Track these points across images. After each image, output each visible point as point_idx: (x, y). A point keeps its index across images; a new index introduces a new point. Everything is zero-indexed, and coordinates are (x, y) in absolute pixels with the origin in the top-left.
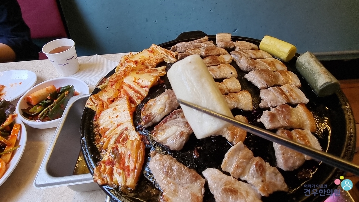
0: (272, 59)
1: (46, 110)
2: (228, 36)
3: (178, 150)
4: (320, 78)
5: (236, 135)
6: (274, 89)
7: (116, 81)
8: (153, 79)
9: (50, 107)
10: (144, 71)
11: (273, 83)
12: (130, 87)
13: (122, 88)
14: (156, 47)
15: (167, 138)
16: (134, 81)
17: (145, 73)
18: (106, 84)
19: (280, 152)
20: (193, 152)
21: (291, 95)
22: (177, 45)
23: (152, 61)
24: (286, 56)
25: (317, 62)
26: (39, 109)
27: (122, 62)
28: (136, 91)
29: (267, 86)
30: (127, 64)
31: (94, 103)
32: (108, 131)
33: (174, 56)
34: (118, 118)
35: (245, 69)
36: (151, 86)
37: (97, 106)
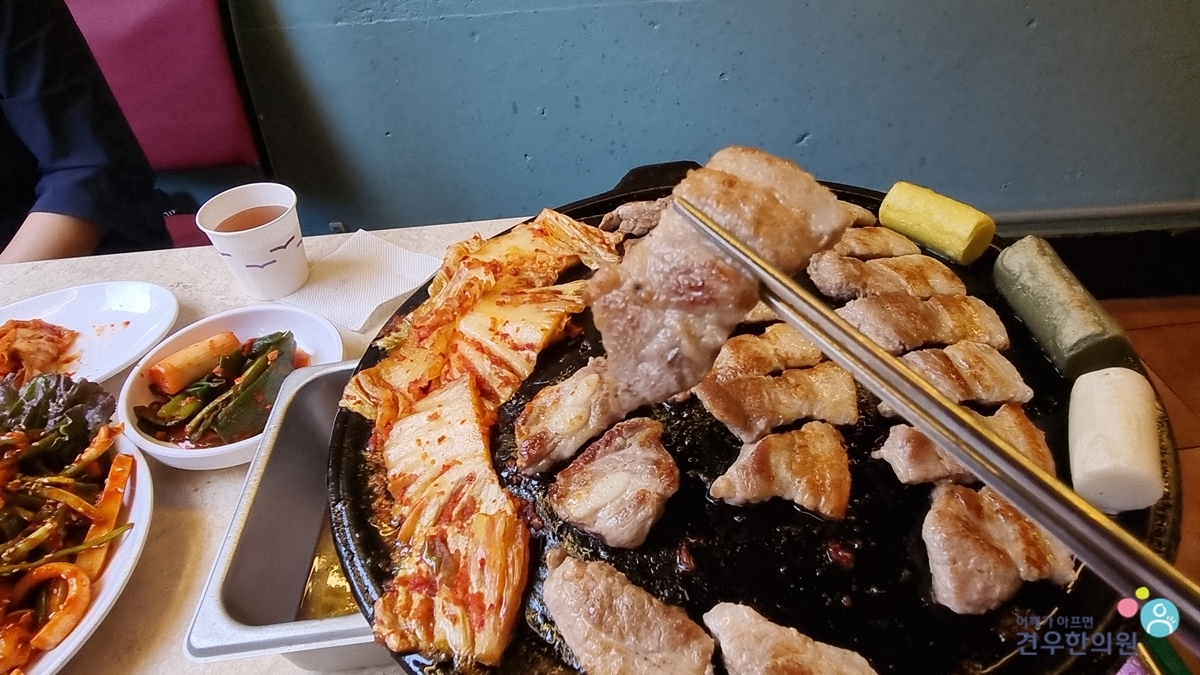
0: (918, 258)
1: (210, 412)
3: (631, 547)
4: (1069, 322)
6: (925, 358)
7: (432, 328)
8: (548, 324)
9: (223, 401)
10: (520, 297)
11: (921, 336)
12: (480, 348)
13: (455, 349)
14: (557, 218)
15: (597, 511)
16: (490, 330)
17: (524, 303)
18: (403, 334)
19: (945, 556)
20: (675, 554)
21: (976, 377)
22: (621, 210)
23: (544, 265)
24: (963, 249)
25: (1058, 270)
26: (186, 406)
27: (449, 264)
28: (499, 362)
29: (902, 347)
30: (466, 274)
31: (367, 395)
32: (413, 485)
33: (613, 248)
34: (445, 444)
35: (832, 292)
36: (544, 344)
37: (376, 405)
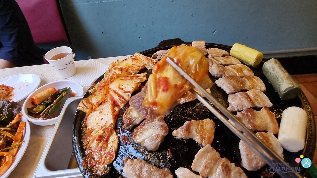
0: (240, 65)
1: (47, 109)
2: (203, 44)
3: (154, 151)
4: (283, 83)
5: (205, 138)
6: (241, 94)
7: (104, 87)
8: (134, 86)
9: (51, 106)
10: (127, 78)
11: (240, 88)
12: (115, 92)
13: (109, 93)
14: (139, 55)
15: (144, 140)
16: (118, 87)
17: (128, 79)
18: (96, 88)
19: (245, 153)
20: (167, 152)
21: (256, 100)
22: (158, 53)
23: (135, 68)
24: (254, 62)
25: (280, 68)
26: (41, 108)
27: (110, 68)
28: (121, 96)
29: (234, 91)
30: (113, 71)
31: (85, 106)
32: (93, 132)
33: (155, 63)
34: (102, 120)
35: (215, 75)
36: (133, 91)
37: (87, 108)
